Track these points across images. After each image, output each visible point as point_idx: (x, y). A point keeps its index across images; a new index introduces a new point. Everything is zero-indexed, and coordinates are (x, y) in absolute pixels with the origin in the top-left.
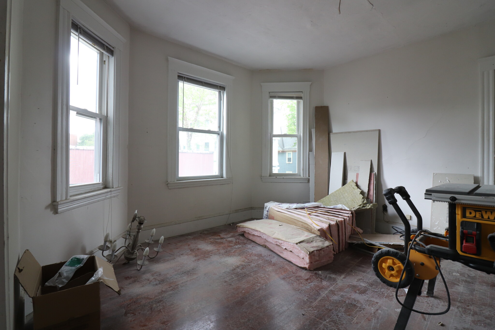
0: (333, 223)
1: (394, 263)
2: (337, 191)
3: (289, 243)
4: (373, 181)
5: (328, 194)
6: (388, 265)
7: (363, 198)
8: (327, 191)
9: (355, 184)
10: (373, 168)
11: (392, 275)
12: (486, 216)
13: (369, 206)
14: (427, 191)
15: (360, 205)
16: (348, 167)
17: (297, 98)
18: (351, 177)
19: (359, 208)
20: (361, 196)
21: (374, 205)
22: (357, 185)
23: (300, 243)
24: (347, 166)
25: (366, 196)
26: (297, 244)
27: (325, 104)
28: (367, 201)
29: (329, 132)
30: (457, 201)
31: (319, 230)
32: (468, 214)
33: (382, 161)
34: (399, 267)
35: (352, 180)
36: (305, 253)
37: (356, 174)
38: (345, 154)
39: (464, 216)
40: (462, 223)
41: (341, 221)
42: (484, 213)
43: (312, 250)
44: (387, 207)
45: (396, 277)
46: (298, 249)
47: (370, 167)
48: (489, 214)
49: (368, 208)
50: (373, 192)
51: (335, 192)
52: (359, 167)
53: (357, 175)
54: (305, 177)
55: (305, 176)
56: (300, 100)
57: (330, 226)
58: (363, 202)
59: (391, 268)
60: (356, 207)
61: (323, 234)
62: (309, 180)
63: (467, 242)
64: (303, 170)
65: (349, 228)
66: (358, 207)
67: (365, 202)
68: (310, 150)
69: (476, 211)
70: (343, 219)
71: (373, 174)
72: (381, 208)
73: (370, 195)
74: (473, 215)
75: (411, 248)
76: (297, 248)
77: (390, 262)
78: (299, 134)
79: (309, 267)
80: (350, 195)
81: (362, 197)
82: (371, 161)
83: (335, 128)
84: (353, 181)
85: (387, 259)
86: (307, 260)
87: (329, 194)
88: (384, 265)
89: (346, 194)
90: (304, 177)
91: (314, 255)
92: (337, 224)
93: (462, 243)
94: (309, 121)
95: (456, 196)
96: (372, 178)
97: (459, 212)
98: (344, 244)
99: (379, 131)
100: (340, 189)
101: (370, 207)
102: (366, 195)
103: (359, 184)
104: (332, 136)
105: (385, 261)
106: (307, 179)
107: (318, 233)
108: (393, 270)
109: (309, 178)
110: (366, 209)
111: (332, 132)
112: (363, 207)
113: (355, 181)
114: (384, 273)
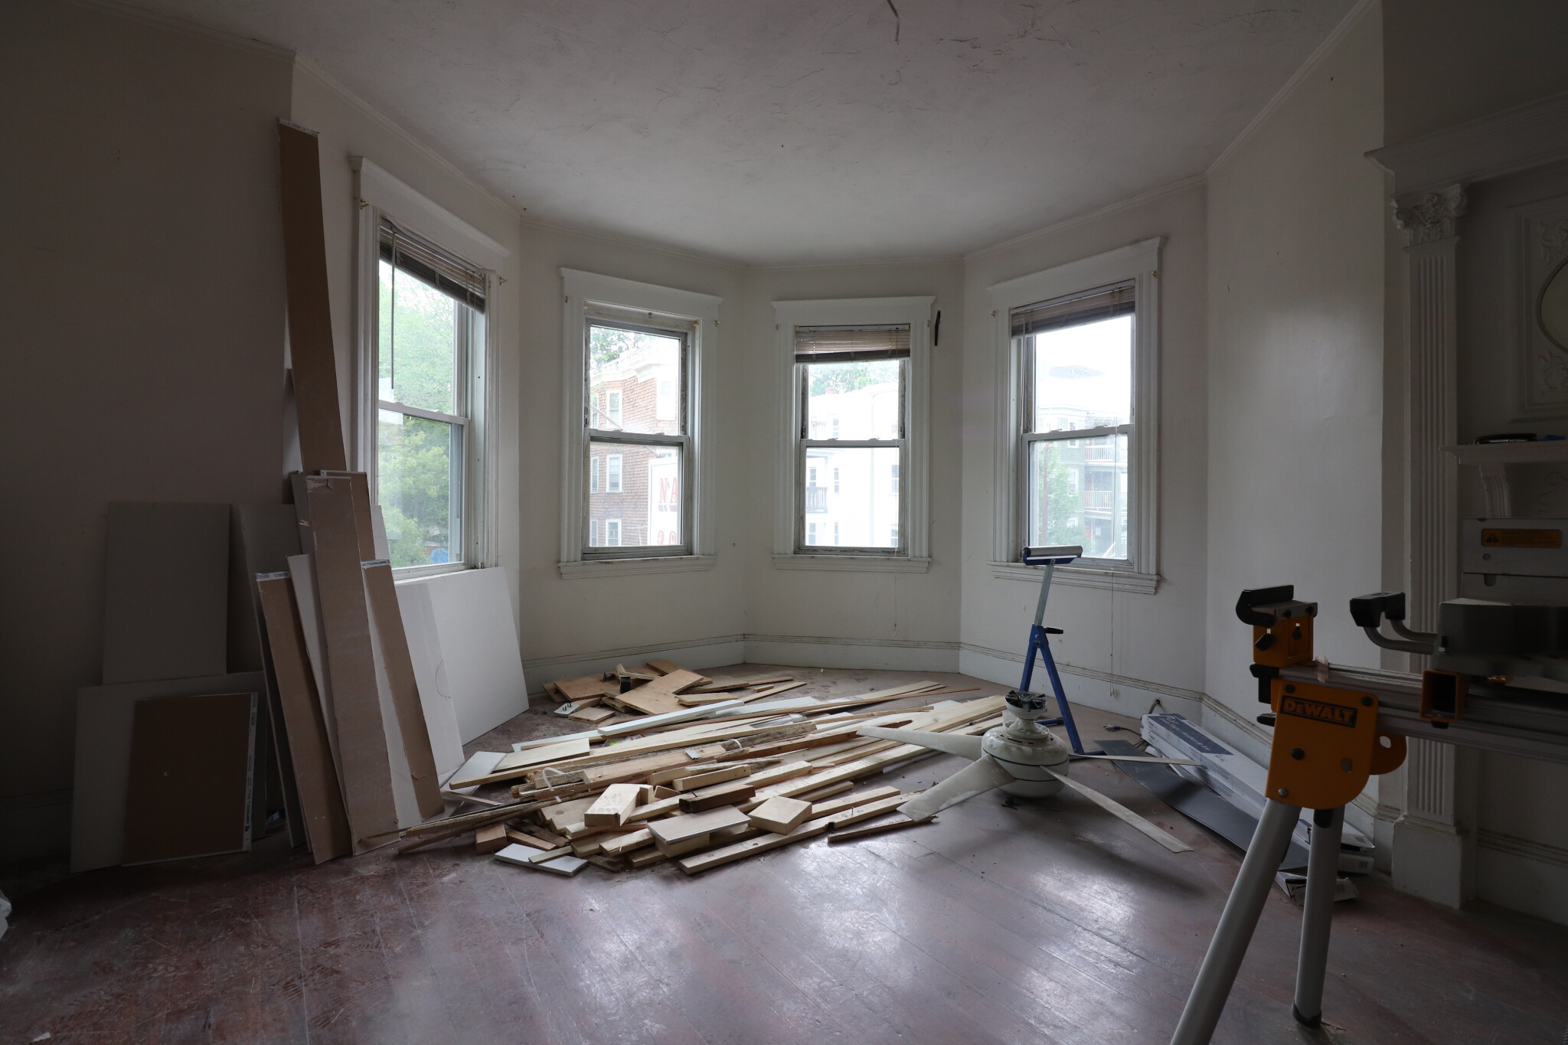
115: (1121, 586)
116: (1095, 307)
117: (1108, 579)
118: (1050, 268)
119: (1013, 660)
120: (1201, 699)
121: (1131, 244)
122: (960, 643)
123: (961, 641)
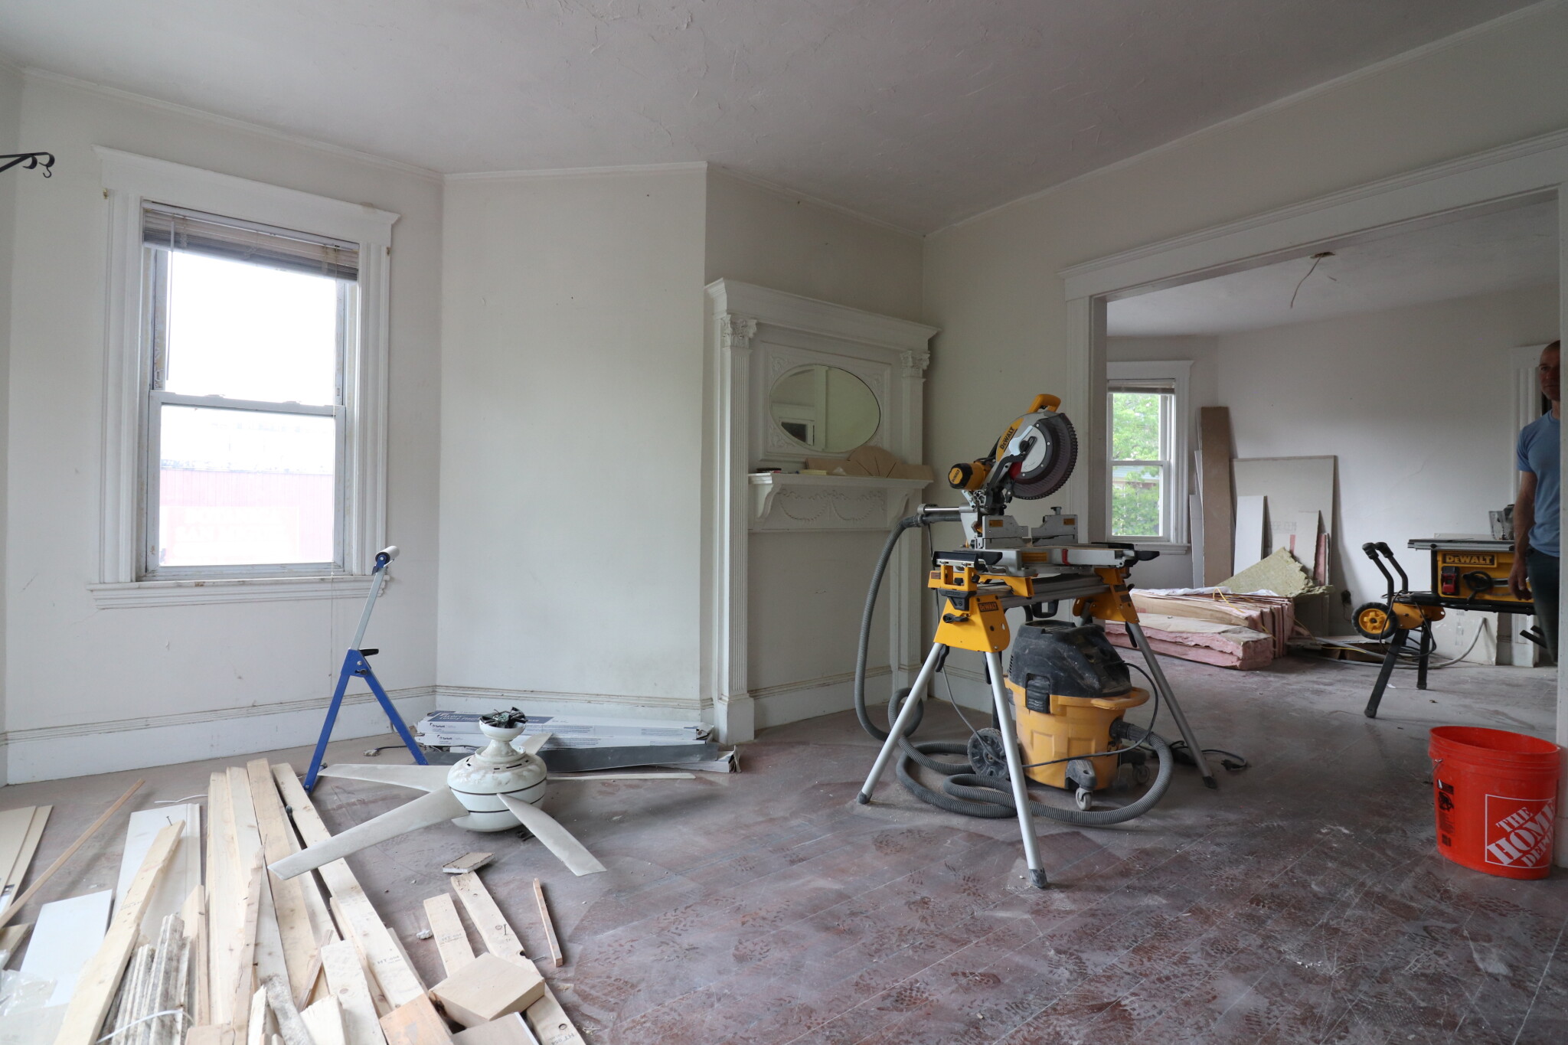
0: (1267, 610)
1: (1377, 615)
2: (1252, 567)
3: (1205, 635)
4: (1325, 550)
5: (1232, 575)
6: (1370, 617)
7: (1306, 578)
8: (1230, 569)
9: (1289, 555)
10: (1324, 526)
11: (1375, 628)
12: (1463, 561)
13: (1318, 591)
14: (1410, 541)
15: (1303, 589)
16: (1272, 524)
17: (1164, 391)
18: (1279, 542)
19: (1302, 593)
20: (1303, 575)
21: (1328, 588)
22: (1293, 556)
23: (1224, 632)
24: (1269, 522)
25: (1313, 576)
26: (1219, 633)
27: (1222, 403)
28: (1314, 583)
29: (1231, 457)
30: (1437, 548)
31: (1247, 618)
32: (1448, 560)
33: (1340, 514)
34: (1382, 618)
35: (1281, 546)
36: (1235, 644)
37: (1289, 537)
38: (1266, 499)
39: (1444, 561)
40: (1443, 569)
41: (1278, 609)
42: (1461, 558)
43: (1247, 640)
44: (1350, 595)
45: (1379, 628)
46: (1222, 640)
47: (1317, 524)
48: (1465, 558)
49: (1318, 593)
50: (1324, 569)
51: (1249, 569)
52: (1295, 524)
53: (1293, 539)
54: (1179, 544)
55: (1179, 541)
56: (1168, 395)
57: (1262, 613)
58: (1307, 584)
59: (1373, 621)
60: (1296, 592)
61: (1253, 624)
62: (1189, 550)
63: (1446, 583)
64: (1176, 529)
65: (1288, 624)
66: (1300, 592)
67: (1311, 584)
68: (1191, 491)
69: (1454, 556)
70: (1280, 607)
71: (1323, 536)
72: (1339, 598)
73: (1319, 574)
74: (1452, 560)
75: (1394, 601)
76: (1221, 638)
77: (1372, 615)
78: (1166, 459)
79: (1241, 665)
80: (1280, 573)
81: (1305, 575)
82: (1320, 512)
83: (1243, 450)
84: (1284, 549)
85: (1369, 612)
86: (1240, 653)
87: (1235, 573)
88: (1366, 619)
89: (1272, 573)
90: (1177, 542)
91: (1249, 647)
92: (1272, 613)
93: (1442, 585)
94: (1189, 438)
95: (1437, 544)
96: (1323, 543)
97: (1440, 558)
98: (1282, 646)
99: (1335, 458)
100: (1257, 564)
101: (1321, 591)
102: (1311, 574)
103: (1296, 553)
104: (1236, 465)
105: (1367, 615)
106: (1184, 547)
107: (1246, 623)
108: (1375, 622)
109: (1189, 545)
110: (1314, 595)
111: (1237, 457)
112: (1309, 591)
113: (1288, 549)
114: (1366, 627)
115: (338, 593)
116: (288, 252)
117: (328, 586)
118: (237, 176)
119: (147, 726)
120: (434, 691)
121: (361, 204)
122: (5, 733)
123: (7, 728)
